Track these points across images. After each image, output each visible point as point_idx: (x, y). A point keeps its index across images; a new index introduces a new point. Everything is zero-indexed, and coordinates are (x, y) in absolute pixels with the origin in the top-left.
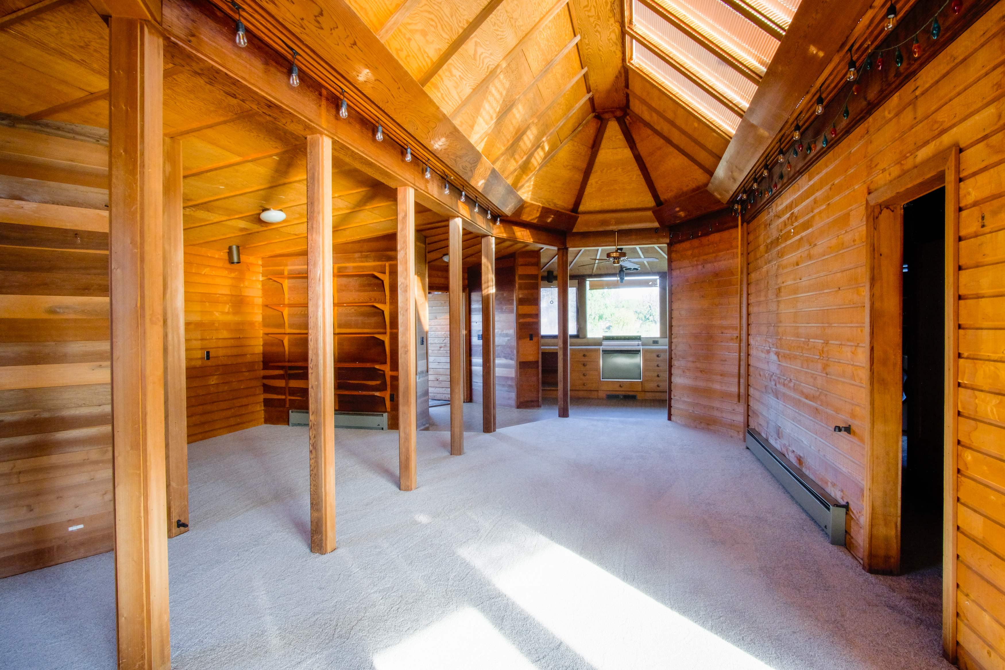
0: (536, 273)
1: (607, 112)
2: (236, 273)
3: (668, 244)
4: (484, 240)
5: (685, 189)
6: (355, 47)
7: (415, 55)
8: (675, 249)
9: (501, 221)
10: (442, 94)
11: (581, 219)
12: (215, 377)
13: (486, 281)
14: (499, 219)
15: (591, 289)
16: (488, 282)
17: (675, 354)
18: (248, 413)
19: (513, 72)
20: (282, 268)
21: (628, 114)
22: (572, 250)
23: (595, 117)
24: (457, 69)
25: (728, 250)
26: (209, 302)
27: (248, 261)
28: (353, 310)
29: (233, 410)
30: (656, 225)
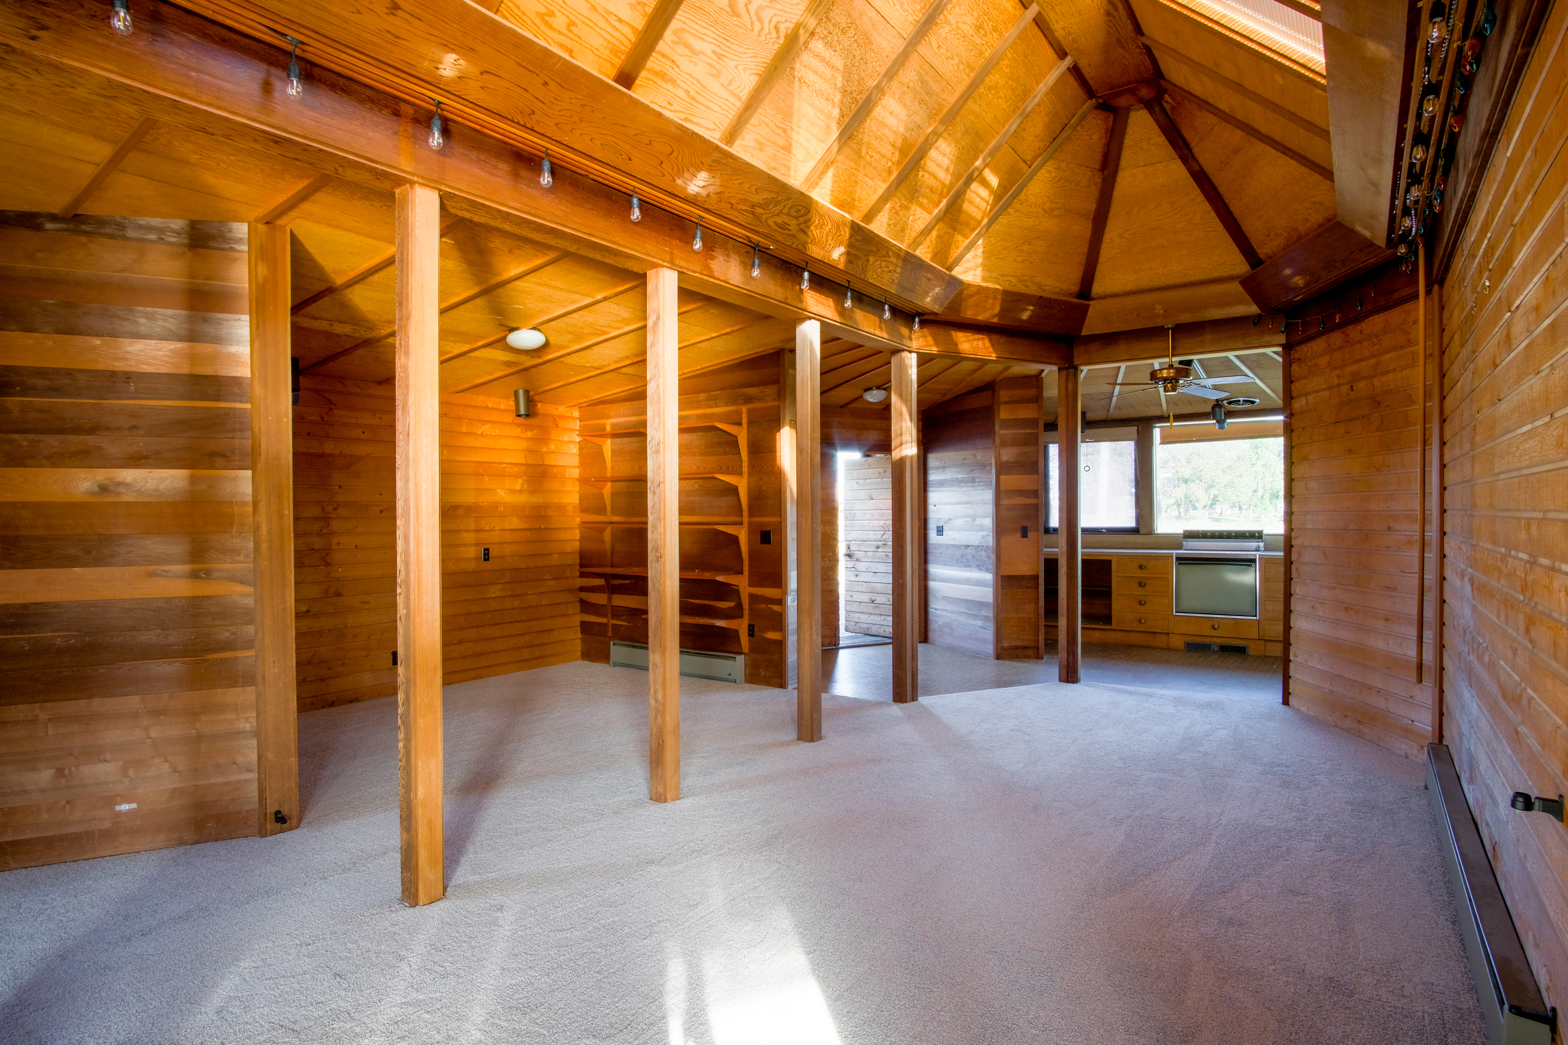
0: (1036, 416)
1: (1119, 94)
2: (535, 431)
3: (1284, 346)
4: (894, 360)
5: (1303, 228)
6: (399, 13)
7: (587, 21)
8: (1297, 356)
9: (923, 323)
10: (687, 92)
11: (1095, 309)
12: (499, 587)
13: (899, 432)
14: (917, 320)
15: (1163, 442)
16: (901, 435)
17: (1297, 570)
18: (552, 643)
19: (844, 32)
20: (602, 421)
21: (1166, 91)
22: (1085, 370)
23: (1099, 107)
24: (703, 40)
25: (1402, 348)
26: (488, 475)
27: (555, 413)
28: (696, 486)
29: (527, 638)
30: (1253, 309)
